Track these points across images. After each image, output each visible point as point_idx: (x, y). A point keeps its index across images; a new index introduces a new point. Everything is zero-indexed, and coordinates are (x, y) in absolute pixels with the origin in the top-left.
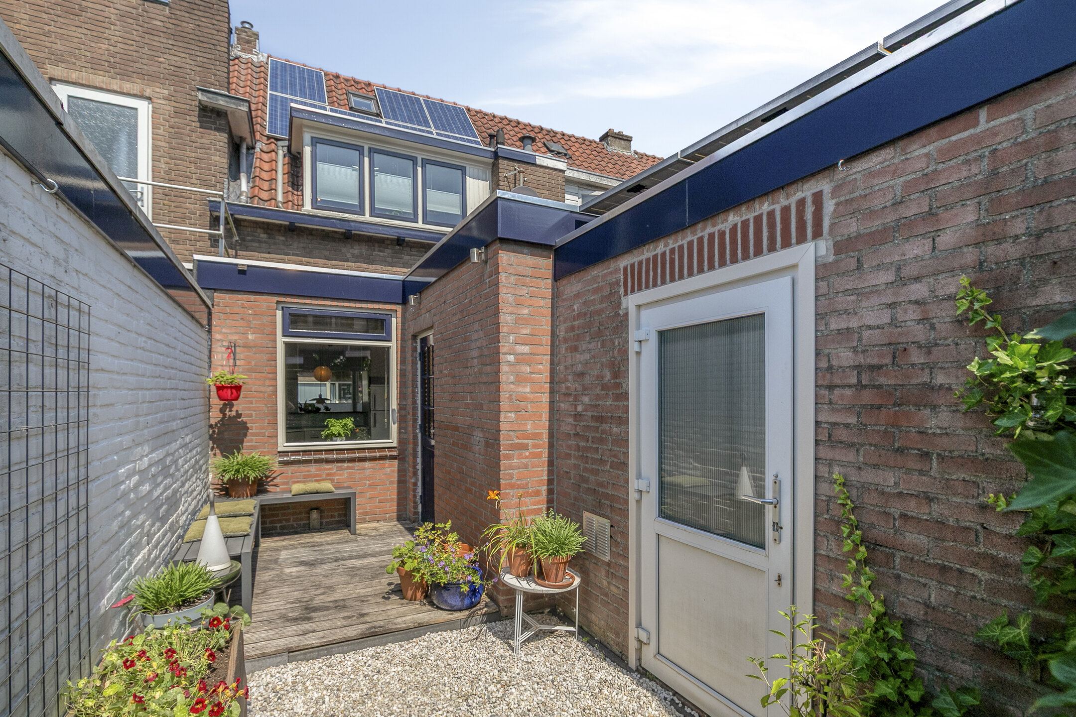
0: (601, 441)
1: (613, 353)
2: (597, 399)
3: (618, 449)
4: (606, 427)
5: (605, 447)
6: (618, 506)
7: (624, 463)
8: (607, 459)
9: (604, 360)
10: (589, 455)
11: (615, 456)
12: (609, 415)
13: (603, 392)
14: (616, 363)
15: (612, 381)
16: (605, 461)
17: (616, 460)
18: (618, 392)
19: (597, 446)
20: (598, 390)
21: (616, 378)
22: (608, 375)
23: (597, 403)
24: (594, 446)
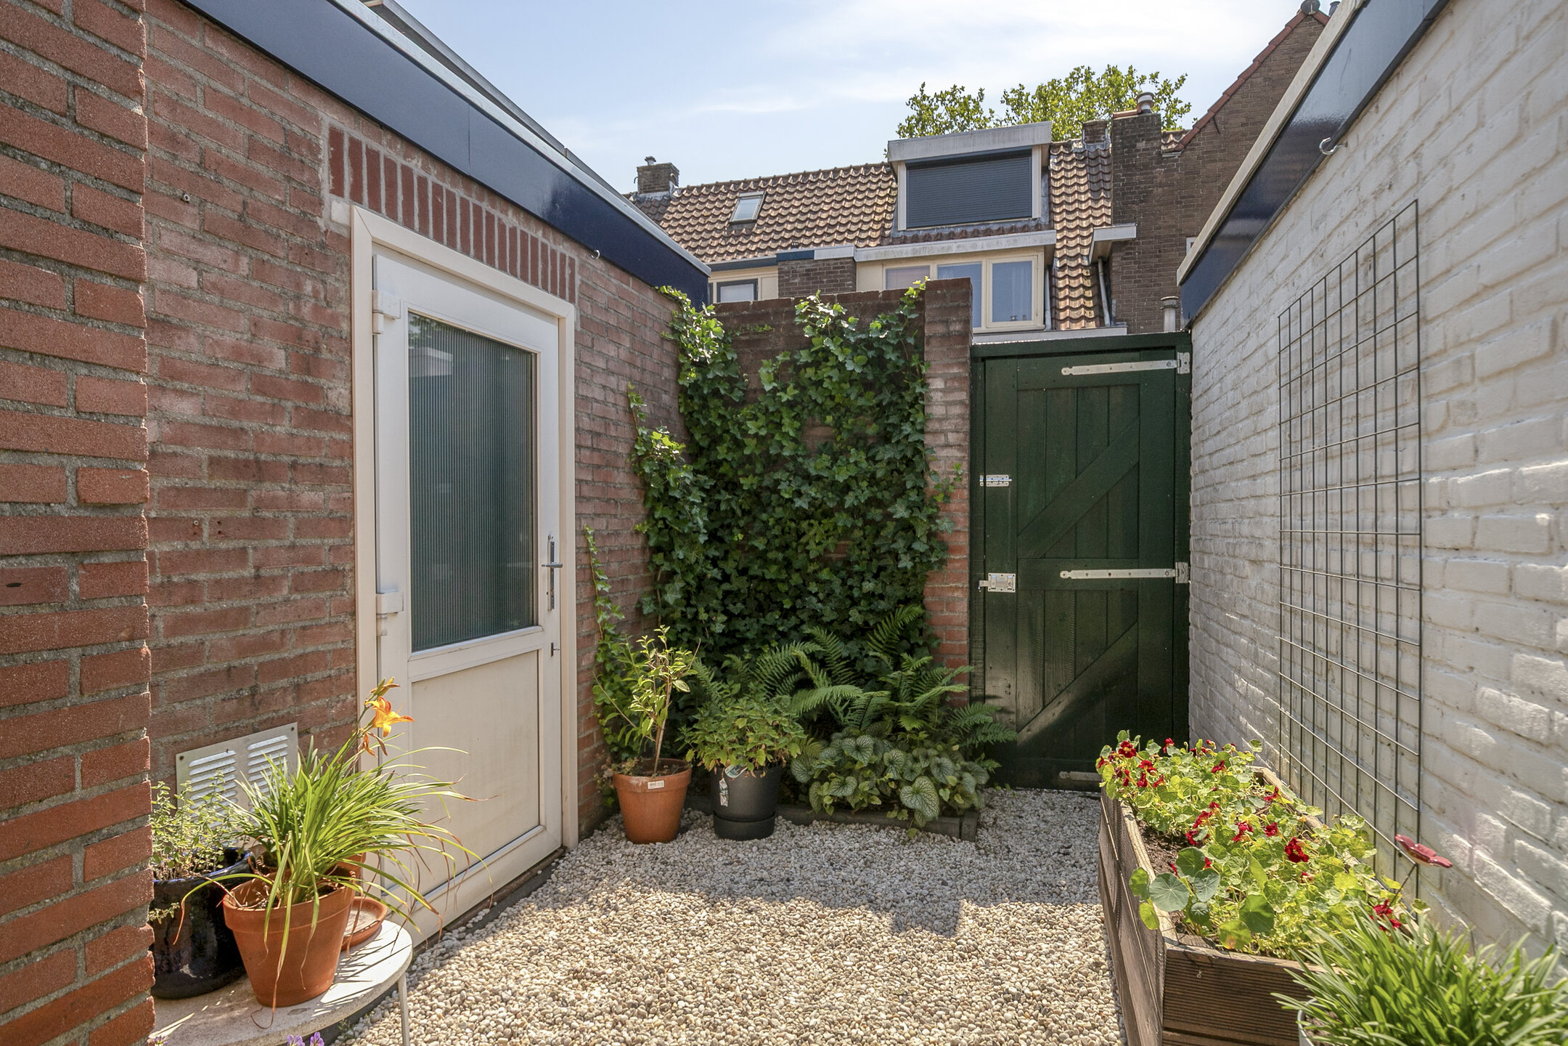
0: (257, 526)
1: (298, 308)
2: (234, 413)
3: (319, 541)
4: (273, 489)
5: (274, 543)
6: (319, 675)
7: (335, 571)
8: (277, 572)
9: (265, 314)
10: (201, 576)
11: (308, 560)
12: (286, 459)
13: (260, 399)
14: (308, 335)
15: (293, 377)
16: (274, 579)
17: (311, 569)
18: (312, 406)
19: (241, 543)
20: (240, 390)
21: (309, 373)
22: (279, 359)
23: (235, 424)
24: (223, 545)
